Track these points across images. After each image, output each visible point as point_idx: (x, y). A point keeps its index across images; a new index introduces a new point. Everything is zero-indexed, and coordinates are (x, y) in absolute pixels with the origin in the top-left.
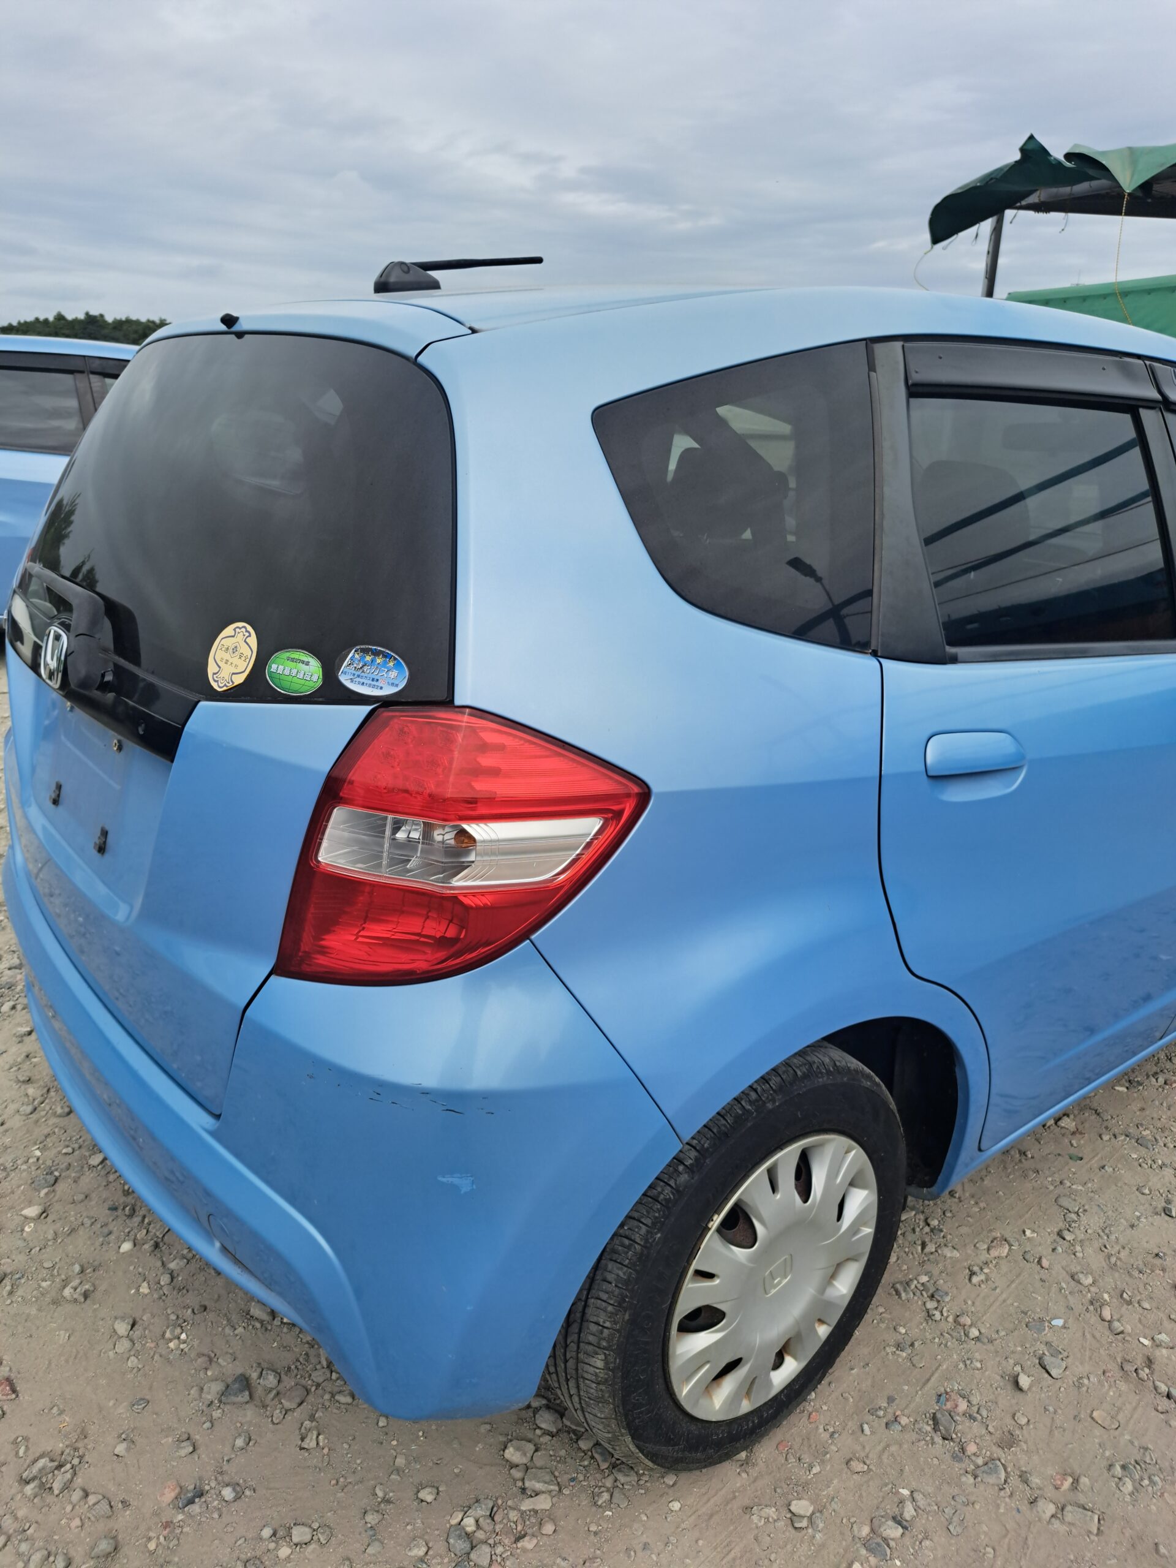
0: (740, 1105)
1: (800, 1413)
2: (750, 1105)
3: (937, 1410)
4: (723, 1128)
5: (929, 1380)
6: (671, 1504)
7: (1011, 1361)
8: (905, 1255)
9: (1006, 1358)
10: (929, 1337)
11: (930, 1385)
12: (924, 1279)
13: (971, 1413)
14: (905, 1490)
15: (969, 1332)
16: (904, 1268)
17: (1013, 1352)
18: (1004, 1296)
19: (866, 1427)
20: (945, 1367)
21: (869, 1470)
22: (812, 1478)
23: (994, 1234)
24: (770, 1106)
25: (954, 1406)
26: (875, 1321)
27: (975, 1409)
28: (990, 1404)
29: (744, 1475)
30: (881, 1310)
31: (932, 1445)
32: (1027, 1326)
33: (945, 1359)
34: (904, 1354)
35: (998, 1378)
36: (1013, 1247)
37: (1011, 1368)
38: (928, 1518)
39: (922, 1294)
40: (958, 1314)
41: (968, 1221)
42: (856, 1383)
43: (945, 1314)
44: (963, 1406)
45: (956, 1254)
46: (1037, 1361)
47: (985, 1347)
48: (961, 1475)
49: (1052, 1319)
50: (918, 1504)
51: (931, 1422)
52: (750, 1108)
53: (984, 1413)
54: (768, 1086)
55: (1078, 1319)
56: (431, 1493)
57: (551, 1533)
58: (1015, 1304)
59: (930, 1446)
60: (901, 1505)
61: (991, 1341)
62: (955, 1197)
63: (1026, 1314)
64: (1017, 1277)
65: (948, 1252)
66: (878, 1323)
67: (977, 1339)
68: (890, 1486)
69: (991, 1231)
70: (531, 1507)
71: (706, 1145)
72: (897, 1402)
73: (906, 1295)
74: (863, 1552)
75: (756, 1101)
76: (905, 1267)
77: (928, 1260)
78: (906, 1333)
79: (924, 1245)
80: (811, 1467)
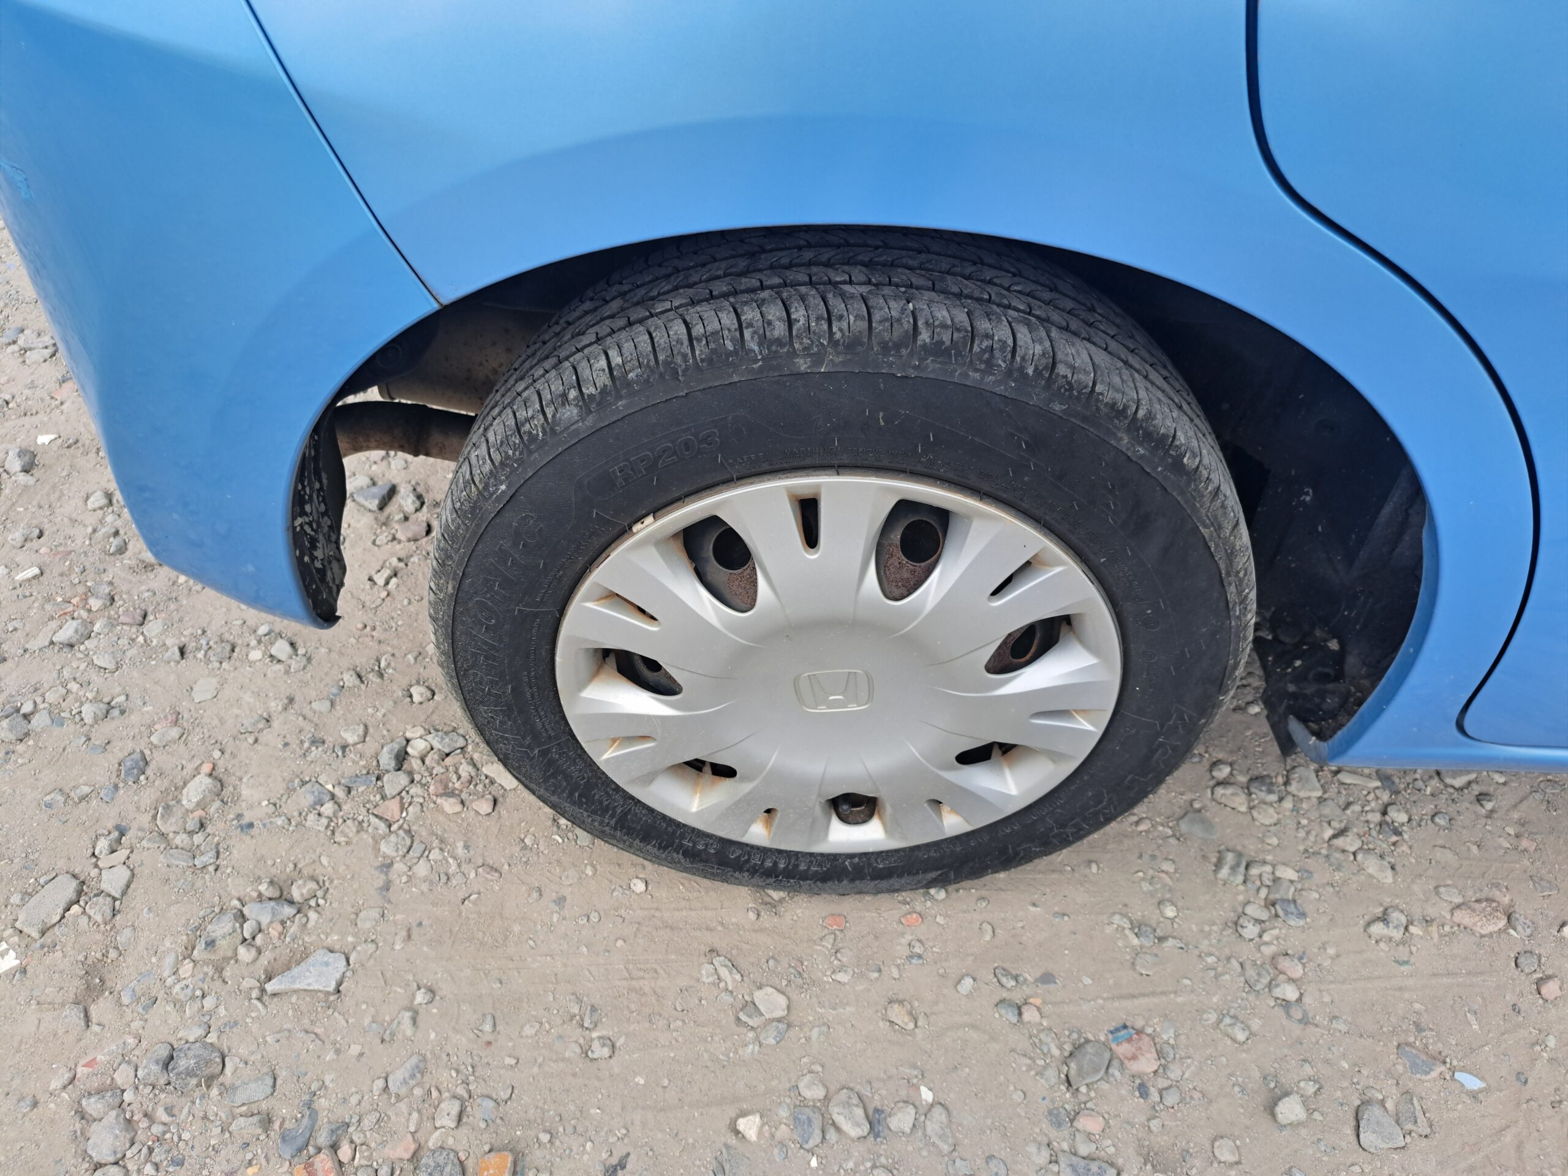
0: (738, 334)
1: (899, 902)
2: (760, 344)
3: (1098, 1041)
4: (679, 360)
5: (1133, 996)
6: (635, 881)
7: (1308, 1070)
8: (1293, 825)
9: (1305, 1061)
10: (1204, 945)
11: (1127, 1004)
12: (1287, 873)
13: (1149, 1084)
14: (931, 1093)
15: (1277, 986)
16: (1269, 841)
17: (1327, 1061)
18: (1411, 982)
19: (968, 982)
20: (1180, 1000)
21: (912, 1033)
22: (828, 983)
23: (1496, 894)
24: (803, 365)
25: (1129, 1055)
26: (1141, 874)
27: (1162, 1083)
28: (1197, 1095)
29: (752, 916)
30: (1168, 867)
31: (1037, 1074)
32: (1399, 1046)
33: (1192, 991)
34: (1135, 941)
35: (1257, 1074)
36: (1512, 931)
37: (1296, 1079)
38: (920, 1149)
39: (1258, 890)
40: (1290, 952)
41: (1469, 849)
42: (1020, 924)
43: (1266, 937)
44: (1147, 1064)
45: (1388, 877)
46: (1358, 1102)
47: (1285, 1022)
48: (1035, 1140)
49: (1463, 1069)
50: (928, 1123)
51: (1068, 1048)
52: (756, 348)
53: (1171, 1099)
54: (825, 327)
55: (1518, 1104)
56: (422, 695)
57: (483, 813)
58: (1417, 1006)
59: (1033, 1073)
60: (901, 1104)
61: (1305, 1021)
62: (1482, 805)
63: (1419, 1028)
64: (1469, 973)
65: (1372, 865)
66: (1143, 879)
67: (1286, 1004)
68: (916, 1073)
69: (1497, 886)
70: (491, 775)
71: (631, 375)
72: (1052, 987)
73: (1229, 875)
74: (784, 1113)
75: (779, 342)
76: (1274, 841)
77: (1327, 856)
78: (1172, 920)
79: (1341, 833)
80: (842, 969)
